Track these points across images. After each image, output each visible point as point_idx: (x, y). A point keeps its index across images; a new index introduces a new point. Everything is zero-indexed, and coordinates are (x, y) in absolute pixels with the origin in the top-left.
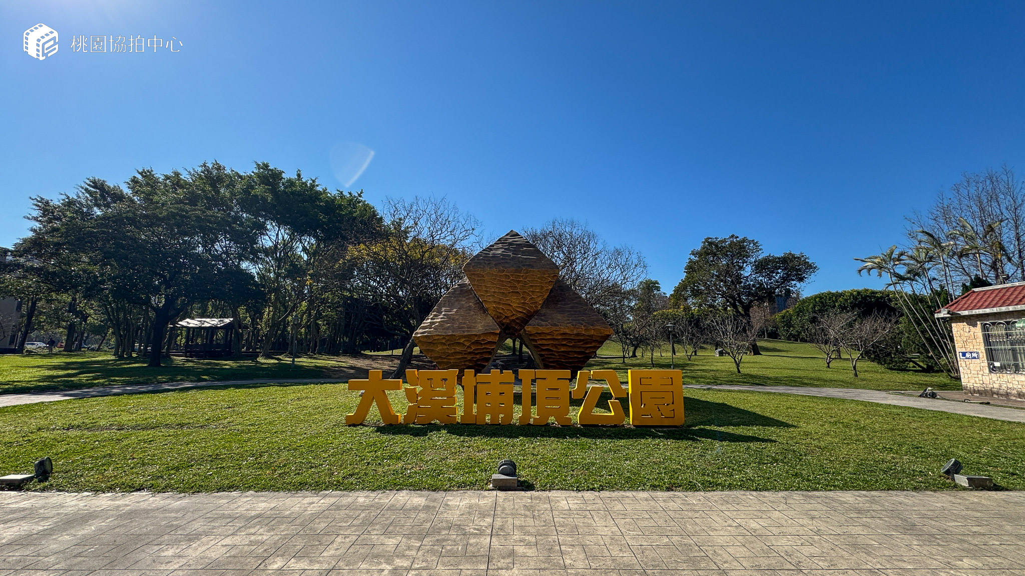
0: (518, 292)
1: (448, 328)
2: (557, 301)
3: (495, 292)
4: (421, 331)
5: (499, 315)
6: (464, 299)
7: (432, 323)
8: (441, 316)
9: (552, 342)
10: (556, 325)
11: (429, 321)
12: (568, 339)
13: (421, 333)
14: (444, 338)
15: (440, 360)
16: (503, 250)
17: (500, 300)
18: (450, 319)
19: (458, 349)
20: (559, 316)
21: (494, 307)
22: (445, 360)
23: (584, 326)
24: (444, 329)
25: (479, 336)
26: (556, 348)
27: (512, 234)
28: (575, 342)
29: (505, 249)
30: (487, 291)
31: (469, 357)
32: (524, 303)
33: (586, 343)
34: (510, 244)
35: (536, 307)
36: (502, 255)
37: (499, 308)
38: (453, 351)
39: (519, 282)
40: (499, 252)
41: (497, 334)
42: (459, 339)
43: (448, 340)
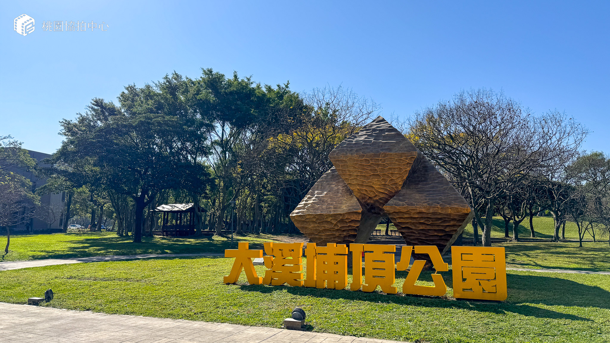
0: (378, 175)
1: (317, 209)
2: (419, 181)
3: (357, 176)
4: (297, 211)
5: (363, 196)
6: (334, 183)
7: (305, 205)
8: (314, 198)
9: (410, 221)
10: (412, 204)
11: (304, 202)
12: (425, 218)
13: (296, 213)
14: (314, 217)
15: (313, 236)
16: (366, 136)
17: (363, 183)
18: (321, 201)
19: (327, 226)
20: (417, 196)
21: (358, 189)
22: (317, 236)
23: (440, 205)
24: (315, 209)
25: (344, 215)
26: (415, 226)
27: (379, 119)
28: (432, 221)
29: (368, 135)
30: (350, 175)
31: (337, 234)
32: (385, 185)
33: (445, 221)
34: (374, 130)
35: (397, 187)
36: (364, 141)
37: (362, 190)
38: (323, 228)
39: (378, 165)
40: (362, 138)
41: (359, 213)
42: (327, 218)
43: (318, 219)
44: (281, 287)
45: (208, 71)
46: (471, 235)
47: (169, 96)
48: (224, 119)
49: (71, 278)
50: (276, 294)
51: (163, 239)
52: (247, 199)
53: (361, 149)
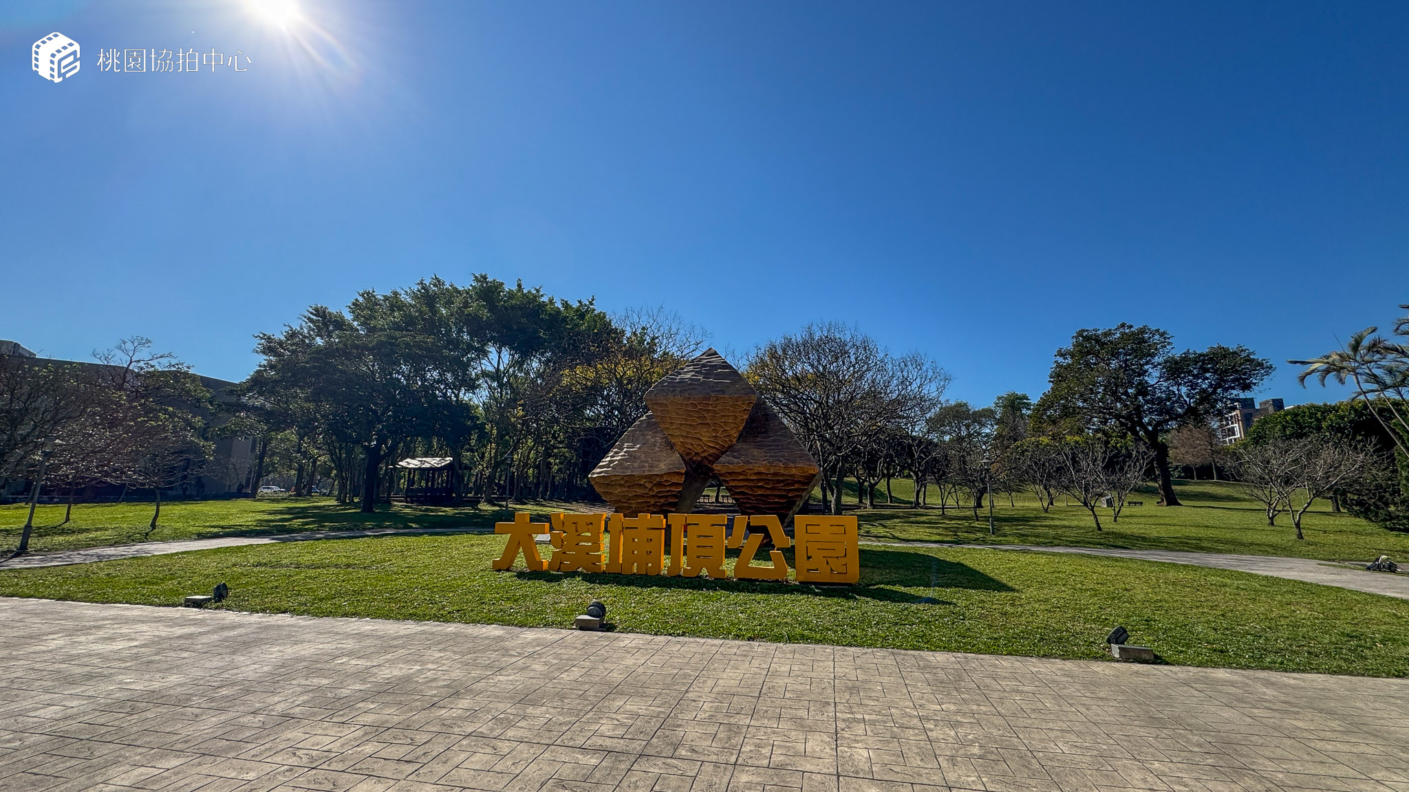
0: (708, 424)
1: (627, 468)
2: (759, 433)
3: (681, 424)
4: (599, 470)
5: (688, 451)
6: (650, 433)
7: (611, 462)
8: (622, 454)
9: (746, 484)
10: (749, 463)
11: (609, 459)
12: (764, 480)
13: (598, 473)
14: (622, 479)
15: (620, 504)
16: (693, 373)
17: (688, 434)
18: (631, 456)
19: (639, 491)
20: (756, 452)
21: (682, 442)
22: (625, 505)
23: (783, 464)
24: (623, 468)
25: (661, 476)
26: (752, 490)
27: (710, 352)
28: (773, 484)
29: (696, 372)
30: (672, 423)
31: (652, 501)
32: (716, 437)
33: (787, 484)
34: (704, 366)
35: (731, 441)
36: (690, 379)
37: (687, 443)
38: (633, 494)
39: (708, 411)
40: (688, 376)
41: (681, 474)
42: (639, 480)
43: (627, 481)
44: (572, 574)
45: (482, 276)
46: (819, 501)
47: (425, 308)
48: (502, 342)
49: (260, 564)
50: (565, 583)
51: (407, 507)
52: (529, 453)
53: (686, 390)
